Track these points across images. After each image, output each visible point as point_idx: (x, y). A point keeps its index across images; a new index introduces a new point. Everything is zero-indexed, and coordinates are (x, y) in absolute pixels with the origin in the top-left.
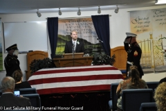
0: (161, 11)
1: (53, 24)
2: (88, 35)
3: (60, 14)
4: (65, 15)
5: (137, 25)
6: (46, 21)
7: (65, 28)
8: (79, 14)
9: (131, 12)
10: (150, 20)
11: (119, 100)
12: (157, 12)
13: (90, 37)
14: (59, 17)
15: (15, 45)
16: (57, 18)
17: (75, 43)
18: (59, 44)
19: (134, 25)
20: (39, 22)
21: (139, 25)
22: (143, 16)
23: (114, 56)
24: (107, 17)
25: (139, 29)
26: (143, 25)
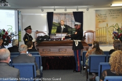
0: (113, 10)
1: (50, 16)
2: (70, 23)
3: (55, 10)
4: (57, 11)
5: (99, 18)
6: (46, 14)
7: (57, 18)
8: (66, 10)
9: (96, 10)
10: (107, 15)
11: (87, 61)
12: (112, 11)
13: (72, 24)
14: (54, 12)
15: (30, 26)
16: (53, 13)
17: (63, 27)
18: (53, 28)
19: (98, 18)
20: (42, 15)
21: (101, 18)
22: (103, 13)
23: (85, 36)
24: (81, 13)
25: (101, 20)
26: (103, 18)
